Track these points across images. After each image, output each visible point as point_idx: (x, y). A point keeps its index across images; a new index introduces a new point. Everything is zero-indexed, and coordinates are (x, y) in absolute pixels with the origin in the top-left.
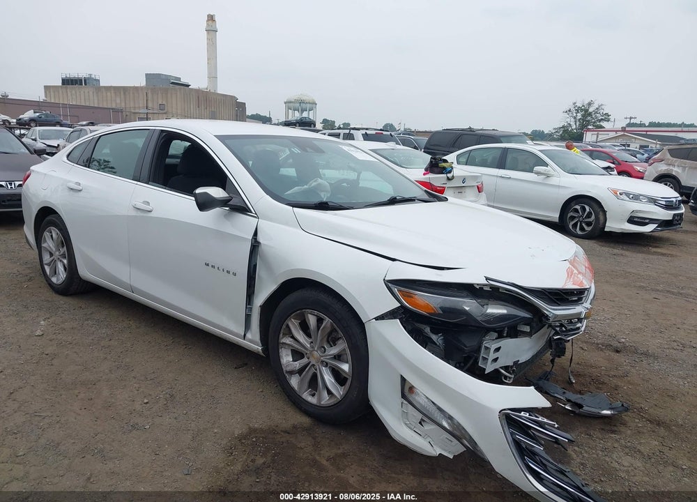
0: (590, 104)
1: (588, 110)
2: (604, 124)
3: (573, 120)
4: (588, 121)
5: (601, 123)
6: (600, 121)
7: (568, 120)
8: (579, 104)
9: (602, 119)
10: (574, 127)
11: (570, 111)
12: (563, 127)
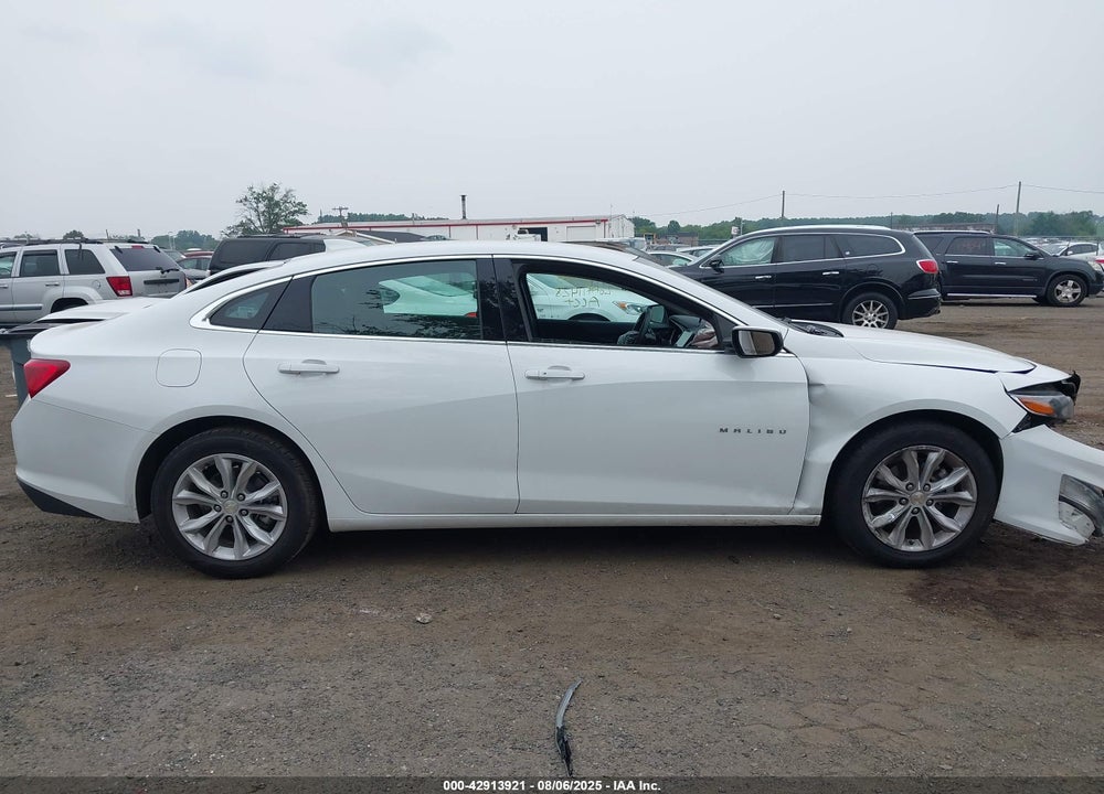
0: (273, 189)
1: (272, 198)
2: (300, 218)
3: (253, 212)
4: (277, 214)
5: (296, 217)
6: (294, 213)
7: (247, 213)
8: (258, 190)
9: (295, 211)
10: (258, 224)
11: (246, 199)
12: (242, 224)
